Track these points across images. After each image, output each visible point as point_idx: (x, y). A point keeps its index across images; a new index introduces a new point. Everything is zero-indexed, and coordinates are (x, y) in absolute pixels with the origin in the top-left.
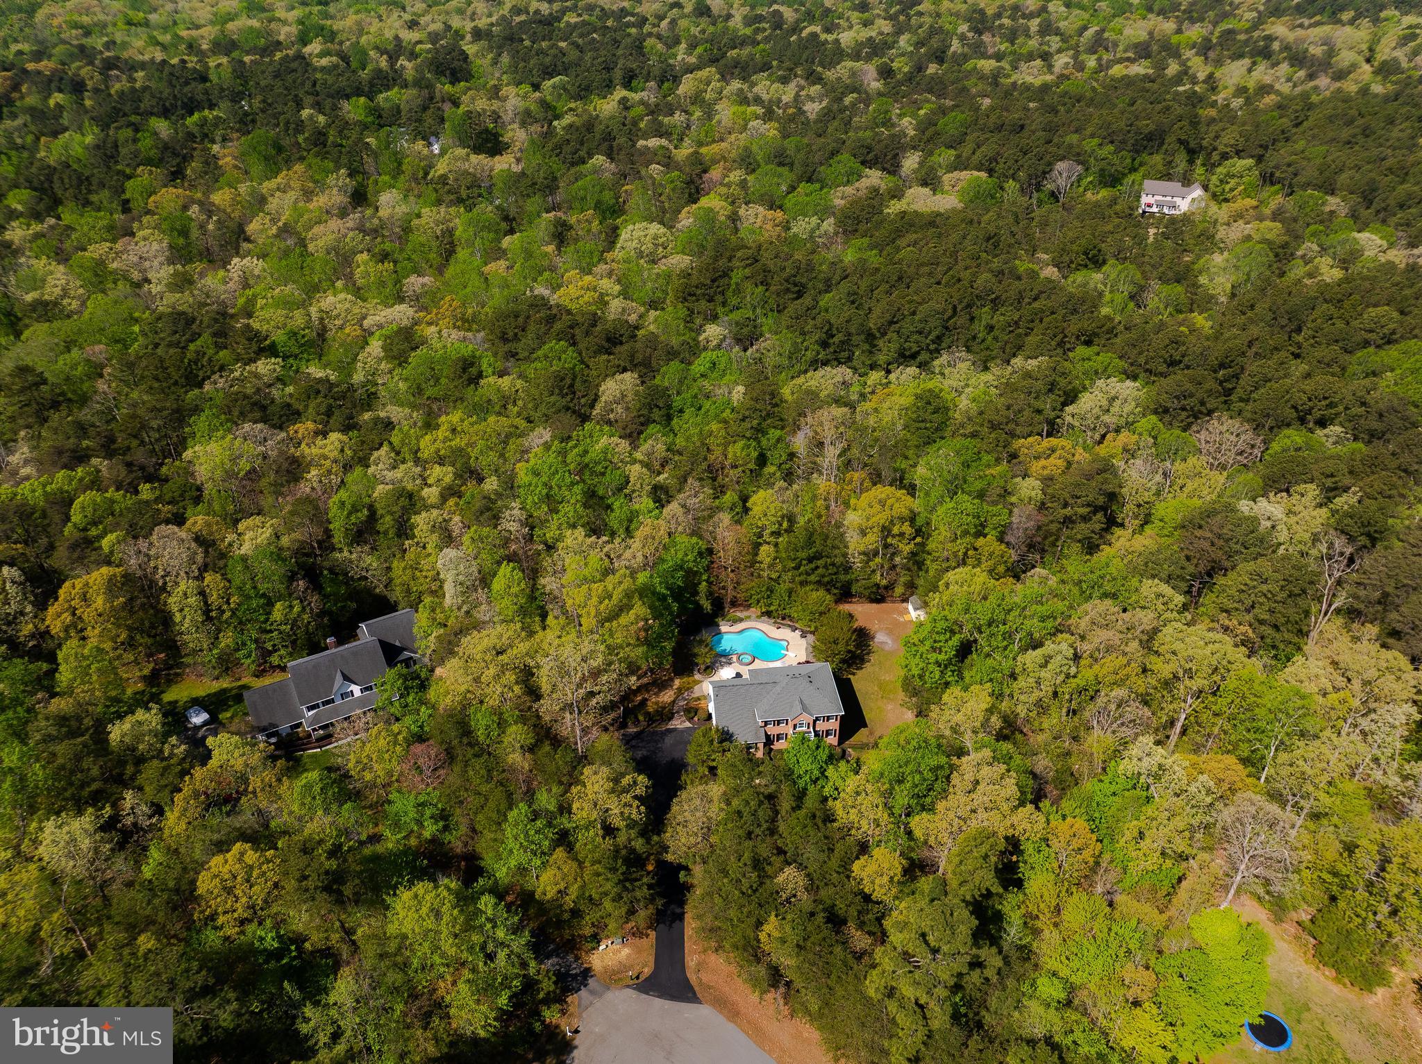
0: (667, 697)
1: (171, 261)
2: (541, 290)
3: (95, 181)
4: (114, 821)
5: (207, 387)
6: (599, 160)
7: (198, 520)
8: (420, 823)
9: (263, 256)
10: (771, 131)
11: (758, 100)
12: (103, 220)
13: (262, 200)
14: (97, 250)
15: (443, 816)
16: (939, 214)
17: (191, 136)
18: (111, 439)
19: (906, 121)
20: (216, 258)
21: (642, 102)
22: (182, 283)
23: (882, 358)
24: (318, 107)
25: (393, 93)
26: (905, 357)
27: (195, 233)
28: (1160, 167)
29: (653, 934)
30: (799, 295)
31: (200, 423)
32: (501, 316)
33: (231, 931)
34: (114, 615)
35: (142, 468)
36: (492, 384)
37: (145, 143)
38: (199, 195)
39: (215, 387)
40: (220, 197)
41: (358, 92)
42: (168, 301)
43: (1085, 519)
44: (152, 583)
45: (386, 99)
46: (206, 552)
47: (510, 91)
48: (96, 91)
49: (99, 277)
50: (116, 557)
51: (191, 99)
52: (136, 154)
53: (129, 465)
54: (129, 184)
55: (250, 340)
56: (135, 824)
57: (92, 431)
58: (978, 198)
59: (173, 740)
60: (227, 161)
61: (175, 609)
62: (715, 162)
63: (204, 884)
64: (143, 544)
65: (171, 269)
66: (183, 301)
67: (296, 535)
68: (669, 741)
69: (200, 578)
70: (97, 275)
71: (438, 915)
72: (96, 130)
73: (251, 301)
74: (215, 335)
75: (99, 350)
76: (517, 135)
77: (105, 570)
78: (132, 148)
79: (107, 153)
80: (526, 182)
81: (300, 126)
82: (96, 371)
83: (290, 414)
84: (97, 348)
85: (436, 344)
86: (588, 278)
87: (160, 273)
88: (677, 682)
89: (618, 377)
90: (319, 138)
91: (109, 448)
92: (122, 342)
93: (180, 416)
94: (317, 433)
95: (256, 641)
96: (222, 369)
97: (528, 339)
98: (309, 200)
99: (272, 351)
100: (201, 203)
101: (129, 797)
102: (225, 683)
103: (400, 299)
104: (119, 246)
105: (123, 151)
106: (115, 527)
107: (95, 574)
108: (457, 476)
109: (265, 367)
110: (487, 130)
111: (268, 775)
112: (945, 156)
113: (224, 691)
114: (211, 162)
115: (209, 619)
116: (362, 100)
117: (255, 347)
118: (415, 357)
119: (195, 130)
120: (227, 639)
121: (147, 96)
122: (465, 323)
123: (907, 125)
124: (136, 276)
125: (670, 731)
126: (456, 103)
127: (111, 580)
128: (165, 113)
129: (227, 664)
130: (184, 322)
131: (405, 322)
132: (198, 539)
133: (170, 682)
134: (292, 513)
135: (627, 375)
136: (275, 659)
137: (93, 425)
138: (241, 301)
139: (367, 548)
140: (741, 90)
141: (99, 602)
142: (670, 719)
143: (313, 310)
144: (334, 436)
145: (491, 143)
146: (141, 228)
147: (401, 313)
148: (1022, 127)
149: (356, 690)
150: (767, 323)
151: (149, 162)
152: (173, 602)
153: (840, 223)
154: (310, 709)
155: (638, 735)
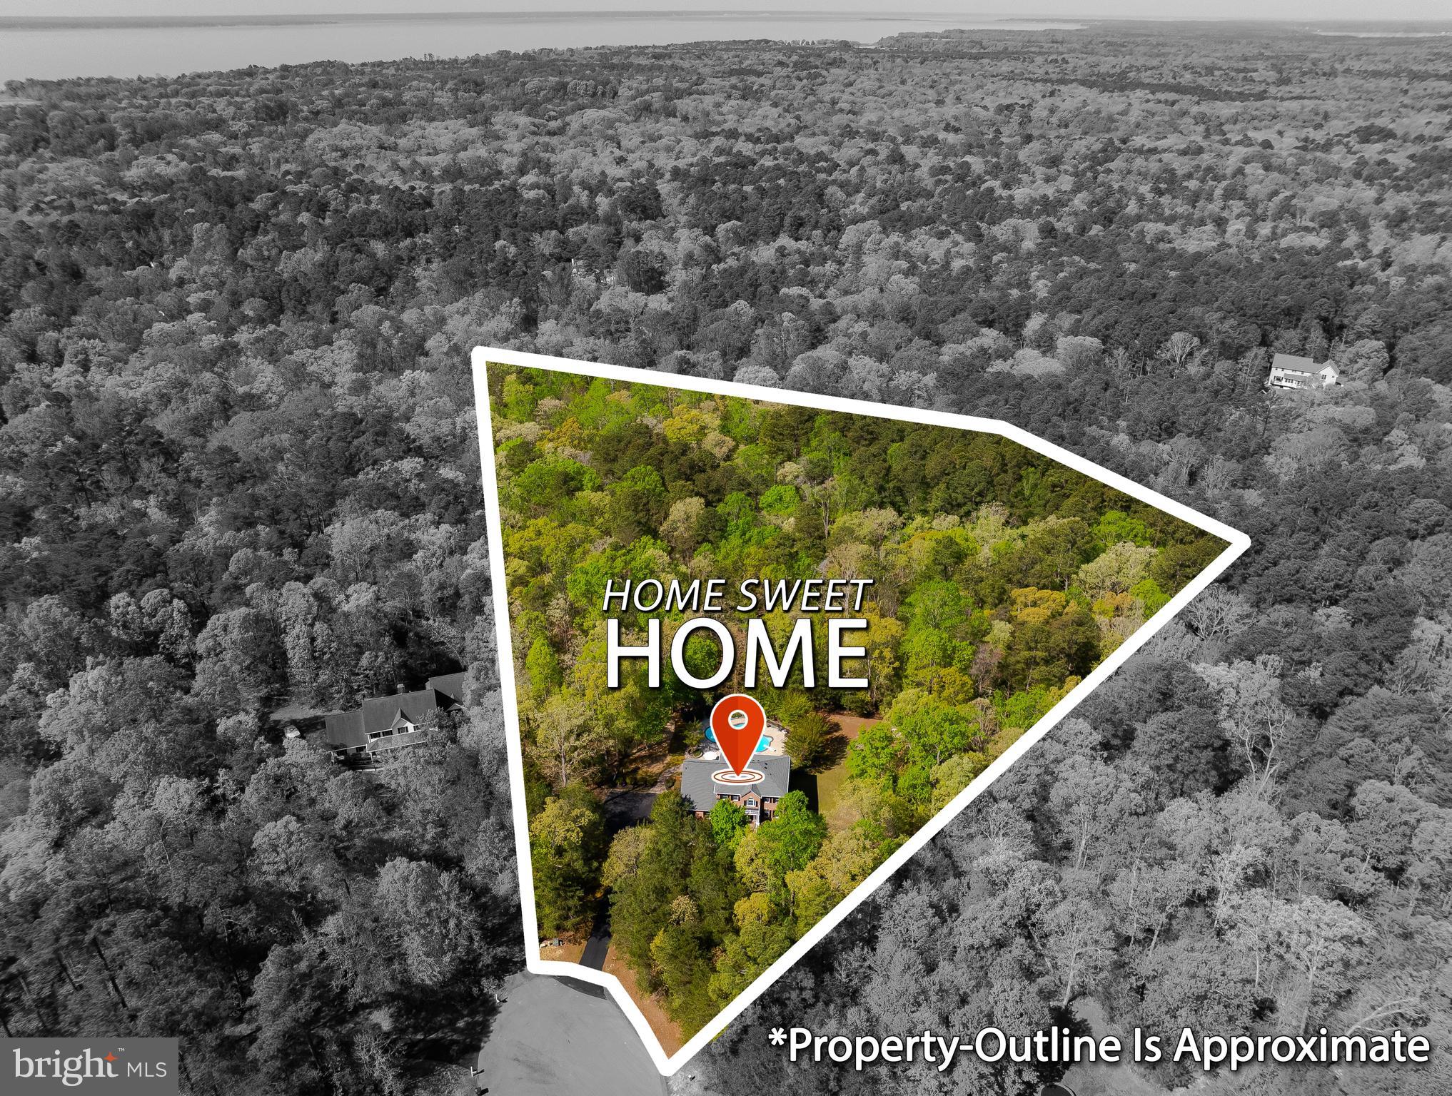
0: (656, 768)
1: (357, 369)
2: (650, 421)
3: (314, 294)
4: (209, 790)
5: (361, 476)
6: (741, 304)
7: (319, 581)
8: (424, 826)
9: (432, 370)
10: (910, 285)
11: (907, 256)
12: (309, 329)
13: (442, 321)
14: (300, 355)
15: (442, 824)
16: (1029, 377)
17: (399, 259)
18: (277, 511)
19: (1041, 283)
20: (393, 368)
21: (799, 251)
22: (361, 388)
23: (931, 506)
24: (513, 239)
25: (583, 228)
26: (950, 506)
27: (380, 345)
28: (1296, 342)
29: (584, 943)
30: (871, 442)
31: (344, 505)
32: (607, 440)
33: (270, 878)
34: (245, 646)
35: (292, 536)
36: (587, 497)
37: (362, 263)
38: (392, 312)
39: (368, 476)
40: (409, 316)
41: (552, 225)
42: (346, 402)
43: (1047, 662)
44: (277, 625)
45: (576, 233)
46: (320, 606)
47: (683, 233)
48: (336, 211)
49: (299, 376)
50: (254, 602)
51: (410, 224)
52: (351, 273)
53: (282, 533)
54: (340, 299)
55: (401, 441)
56: (224, 795)
57: (262, 504)
58: (1080, 364)
59: (262, 739)
60: (423, 283)
61: (289, 646)
62: (845, 312)
63: (259, 839)
64: (275, 594)
65: (354, 376)
66: (357, 404)
67: (396, 603)
68: (645, 802)
69: (312, 625)
70: (296, 375)
71: (407, 880)
72: (327, 248)
73: (412, 409)
74: (377, 434)
75: (284, 439)
76: (678, 275)
77: (243, 610)
78: (349, 267)
79: (329, 270)
80: (670, 320)
81: (492, 255)
82: (279, 454)
83: (418, 505)
84: (285, 436)
85: (550, 458)
86: (694, 412)
87: (346, 378)
88: (669, 758)
89: (688, 500)
90: (505, 268)
91: (274, 518)
92: (304, 433)
93: (331, 499)
94: (433, 523)
95: (346, 681)
96: (375, 463)
97: (624, 461)
98: (480, 324)
99: (419, 452)
100: (392, 319)
101: (222, 775)
102: (319, 712)
103: (532, 416)
104: (318, 353)
105: (342, 269)
106: (260, 578)
107: (236, 612)
108: (529, 569)
109: (409, 465)
110: (653, 269)
111: (321, 773)
112: (1067, 320)
113: (317, 718)
114: (411, 282)
115: (314, 658)
116: (554, 232)
117: (404, 447)
118: (530, 468)
119: (404, 254)
120: (324, 676)
121: (374, 219)
122: (580, 443)
123: (1041, 288)
124: (327, 378)
125: (649, 795)
126: (638, 239)
127: (246, 618)
128: (386, 235)
129: (322, 698)
130: (353, 422)
131: (530, 438)
132: (317, 595)
133: (279, 705)
134: (394, 584)
135: (696, 499)
136: (358, 697)
137: (265, 499)
138: (404, 407)
139: (448, 619)
140: (897, 244)
141: (235, 634)
142: (653, 785)
143: (458, 420)
144: (445, 527)
145: (652, 280)
146: (339, 338)
147: (530, 429)
148: (1154, 295)
149: (410, 726)
150: (839, 463)
151: (360, 280)
152: (289, 641)
153: (940, 378)
154: (373, 736)
155: (622, 795)
